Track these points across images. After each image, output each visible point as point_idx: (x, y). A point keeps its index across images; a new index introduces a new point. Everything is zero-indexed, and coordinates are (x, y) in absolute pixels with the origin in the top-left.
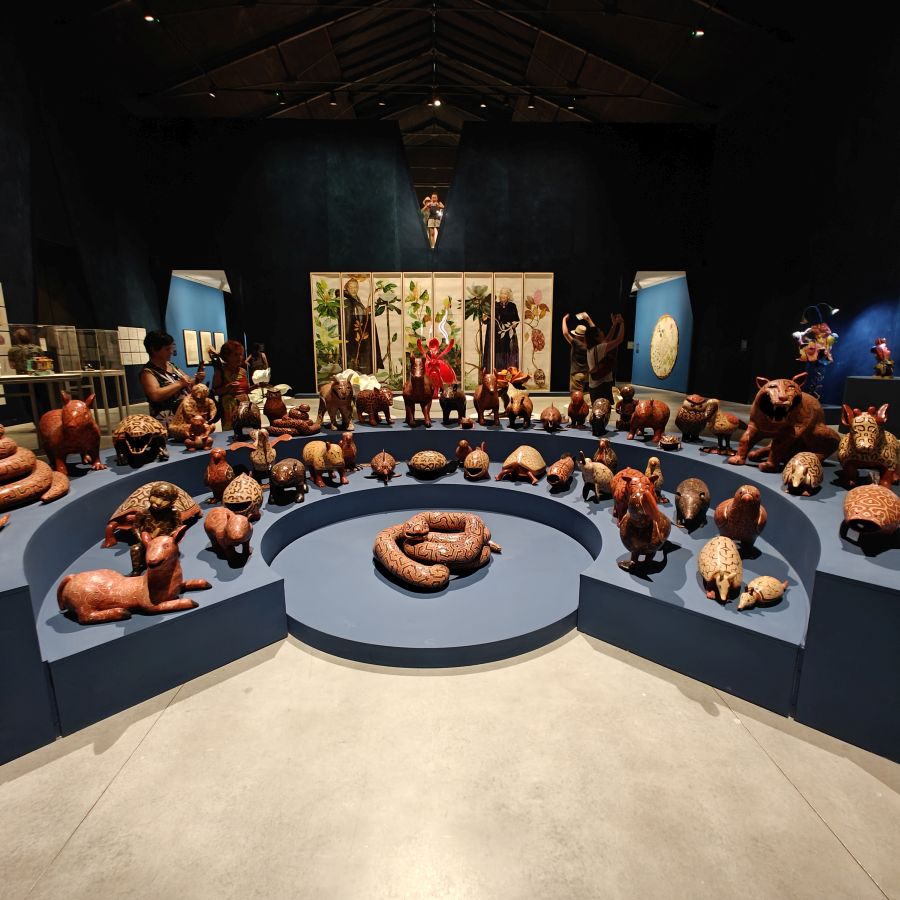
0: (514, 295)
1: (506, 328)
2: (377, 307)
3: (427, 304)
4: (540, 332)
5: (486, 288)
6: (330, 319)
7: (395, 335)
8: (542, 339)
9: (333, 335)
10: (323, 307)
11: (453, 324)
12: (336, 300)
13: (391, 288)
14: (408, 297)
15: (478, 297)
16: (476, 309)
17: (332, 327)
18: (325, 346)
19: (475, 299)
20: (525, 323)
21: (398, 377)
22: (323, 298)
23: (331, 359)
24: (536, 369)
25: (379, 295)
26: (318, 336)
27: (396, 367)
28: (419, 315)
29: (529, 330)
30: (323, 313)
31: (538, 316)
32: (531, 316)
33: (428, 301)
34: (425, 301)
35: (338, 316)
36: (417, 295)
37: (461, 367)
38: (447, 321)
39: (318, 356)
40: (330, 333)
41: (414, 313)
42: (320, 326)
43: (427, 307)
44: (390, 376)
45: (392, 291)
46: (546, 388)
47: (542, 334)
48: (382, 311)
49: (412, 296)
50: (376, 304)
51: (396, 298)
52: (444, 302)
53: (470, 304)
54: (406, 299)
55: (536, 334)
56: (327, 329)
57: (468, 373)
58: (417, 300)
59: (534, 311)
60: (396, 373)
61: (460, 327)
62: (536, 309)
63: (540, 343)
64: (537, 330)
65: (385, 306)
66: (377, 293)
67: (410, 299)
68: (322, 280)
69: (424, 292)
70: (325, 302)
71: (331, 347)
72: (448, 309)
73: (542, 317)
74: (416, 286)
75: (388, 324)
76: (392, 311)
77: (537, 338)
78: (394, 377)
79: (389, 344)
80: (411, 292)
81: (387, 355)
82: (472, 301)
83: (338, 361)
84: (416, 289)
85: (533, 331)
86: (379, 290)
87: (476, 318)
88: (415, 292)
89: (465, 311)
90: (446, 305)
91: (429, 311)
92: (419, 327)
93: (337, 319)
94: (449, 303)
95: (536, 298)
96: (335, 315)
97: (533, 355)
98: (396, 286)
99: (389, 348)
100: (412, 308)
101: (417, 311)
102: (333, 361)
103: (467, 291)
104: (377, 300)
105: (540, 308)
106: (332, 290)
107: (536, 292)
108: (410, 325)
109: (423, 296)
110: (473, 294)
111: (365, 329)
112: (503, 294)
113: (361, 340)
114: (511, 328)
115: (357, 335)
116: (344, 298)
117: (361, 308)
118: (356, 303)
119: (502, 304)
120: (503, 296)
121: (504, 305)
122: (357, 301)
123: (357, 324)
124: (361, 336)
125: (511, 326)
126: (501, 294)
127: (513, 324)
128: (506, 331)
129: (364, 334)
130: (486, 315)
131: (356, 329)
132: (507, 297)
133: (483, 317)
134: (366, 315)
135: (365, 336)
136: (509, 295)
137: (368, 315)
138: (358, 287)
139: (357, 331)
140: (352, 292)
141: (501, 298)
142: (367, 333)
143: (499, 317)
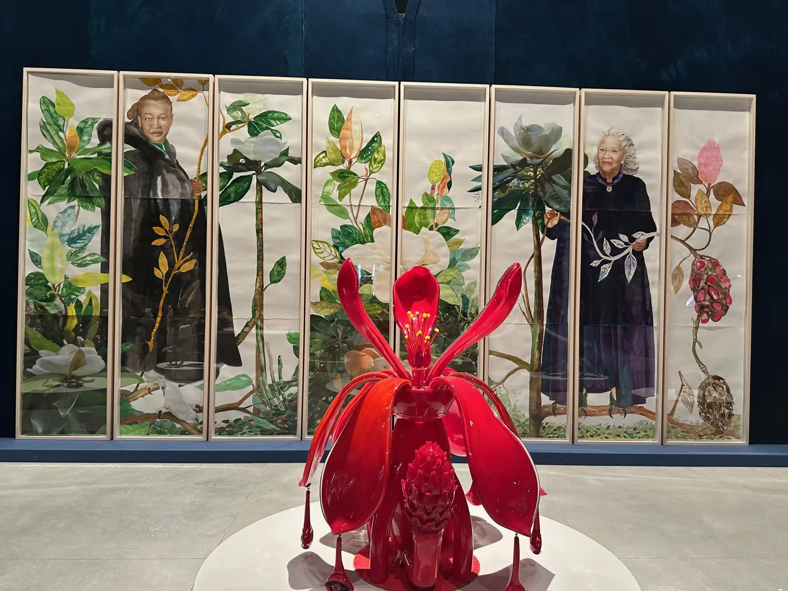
0: (640, 156)
1: (615, 251)
2: (225, 176)
3: (377, 176)
4: (715, 264)
5: (557, 133)
6: (77, 208)
7: (280, 265)
8: (723, 286)
9: (82, 256)
10: (56, 170)
11: (457, 236)
12: (100, 154)
13: (273, 122)
14: (325, 152)
15: (532, 158)
16: (528, 193)
17: (81, 232)
18: (53, 292)
19: (523, 163)
20: (672, 236)
21: (283, 392)
22: (61, 145)
23: (74, 330)
24: (704, 377)
25: (234, 141)
26: (36, 259)
27: (279, 361)
28: (356, 206)
29: (685, 259)
30: (56, 191)
31: (711, 219)
32: (690, 219)
33: (382, 165)
34: (375, 166)
35: (102, 202)
36: (351, 149)
37: (476, 364)
38: (439, 228)
39: (29, 320)
40: (76, 249)
41: (340, 201)
42: (42, 228)
43: (379, 183)
44: (258, 388)
45: (274, 132)
46: (738, 438)
47: (724, 271)
48: (241, 189)
49: (335, 150)
50: (222, 170)
51: (285, 153)
52: (431, 171)
53: (509, 178)
54: (318, 159)
55: (705, 270)
56: (66, 238)
57: (498, 384)
58: (350, 162)
59: (698, 204)
60: (277, 380)
61: (478, 244)
62: (706, 196)
63: (715, 297)
64: (708, 259)
65: (250, 177)
66: (229, 136)
67: (328, 160)
68: (59, 93)
69: (373, 141)
70: (65, 156)
71: (76, 295)
72: (442, 192)
73: (722, 223)
74: (349, 122)
75: (259, 231)
76: (274, 191)
77: (706, 283)
78: (272, 390)
79: (260, 290)
80: (333, 139)
81: (251, 324)
82: (515, 169)
83: (95, 340)
84: (349, 129)
85: (697, 263)
86: (234, 127)
87: (526, 220)
88: (346, 138)
89: (494, 200)
90: (437, 181)
91: (383, 196)
92: (355, 242)
93: (98, 210)
94: (446, 174)
95: (706, 165)
96: (94, 197)
97: (696, 332)
98: (288, 117)
99: (258, 304)
100: (333, 184)
101: (348, 196)
102: (78, 337)
103: (499, 141)
104: (229, 157)
105: (717, 197)
106: (90, 123)
107: (705, 149)
108: (327, 236)
109: (369, 152)
110: (517, 151)
111: (185, 244)
112: (606, 150)
113: (173, 274)
114: (631, 252)
115: (160, 261)
116: (126, 148)
117: (177, 179)
118: (161, 162)
119: (605, 180)
120: (606, 156)
121: (609, 184)
122: (167, 157)
123: (161, 226)
124: (171, 264)
125: (630, 246)
126: (603, 150)
127: (635, 239)
128: (613, 259)
129: (183, 258)
130: (556, 212)
131: (158, 242)
132: (619, 161)
133: (547, 218)
134: (191, 202)
135: (186, 264)
136: (624, 154)
137: (197, 202)
138: (172, 116)
139: (162, 248)
140: (152, 131)
141: (600, 163)
142: (190, 256)
143: (595, 218)
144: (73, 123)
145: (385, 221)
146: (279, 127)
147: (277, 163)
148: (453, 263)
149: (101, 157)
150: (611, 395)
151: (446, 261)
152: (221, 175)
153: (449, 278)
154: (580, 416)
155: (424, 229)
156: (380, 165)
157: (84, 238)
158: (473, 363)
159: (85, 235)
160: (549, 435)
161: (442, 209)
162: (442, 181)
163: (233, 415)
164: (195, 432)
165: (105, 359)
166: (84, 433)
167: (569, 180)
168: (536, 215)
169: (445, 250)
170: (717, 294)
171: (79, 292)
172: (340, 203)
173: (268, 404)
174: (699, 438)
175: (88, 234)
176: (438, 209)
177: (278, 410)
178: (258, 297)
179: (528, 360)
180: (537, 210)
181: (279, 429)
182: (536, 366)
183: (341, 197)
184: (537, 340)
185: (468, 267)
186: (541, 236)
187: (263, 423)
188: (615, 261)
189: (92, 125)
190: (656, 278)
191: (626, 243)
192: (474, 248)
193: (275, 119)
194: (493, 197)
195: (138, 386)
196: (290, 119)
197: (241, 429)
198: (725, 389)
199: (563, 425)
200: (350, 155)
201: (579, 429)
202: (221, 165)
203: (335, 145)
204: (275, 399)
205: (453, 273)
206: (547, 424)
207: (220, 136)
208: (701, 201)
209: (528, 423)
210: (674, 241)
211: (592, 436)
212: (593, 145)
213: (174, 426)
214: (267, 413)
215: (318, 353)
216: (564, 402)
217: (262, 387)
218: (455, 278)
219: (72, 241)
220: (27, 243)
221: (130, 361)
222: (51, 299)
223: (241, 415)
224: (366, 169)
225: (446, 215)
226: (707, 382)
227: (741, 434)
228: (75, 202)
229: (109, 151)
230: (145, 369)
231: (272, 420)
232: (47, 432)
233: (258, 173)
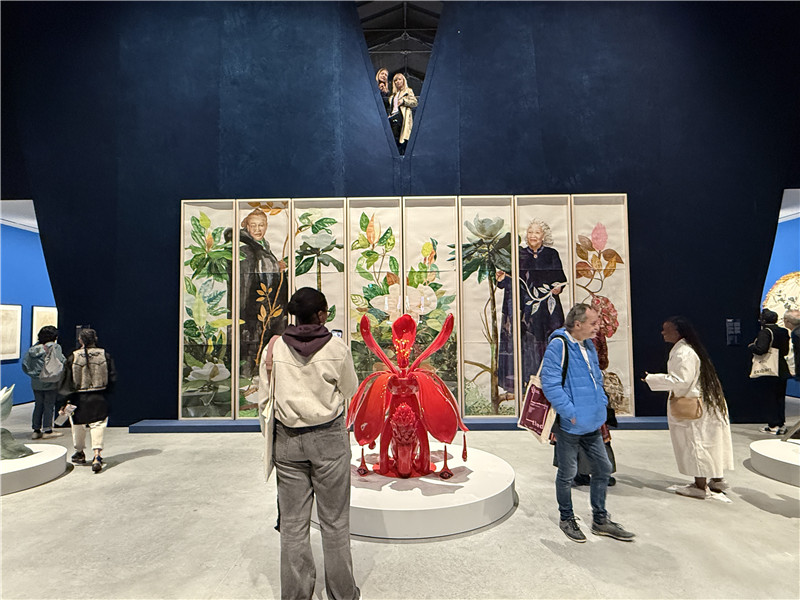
0: (554, 235)
1: (541, 295)
2: (299, 258)
3: (390, 254)
4: (607, 301)
5: (501, 223)
6: (213, 281)
7: (332, 311)
8: (612, 314)
9: (216, 309)
10: (200, 259)
11: (441, 289)
12: (226, 248)
13: (326, 225)
14: (358, 240)
15: (486, 239)
16: (484, 261)
17: (215, 295)
18: (200, 331)
19: (481, 243)
20: (577, 284)
22: (203, 244)
23: (212, 354)
25: (303, 237)
26: (190, 312)
28: (378, 272)
29: (586, 298)
30: (200, 271)
31: (602, 272)
32: (589, 273)
34: (388, 248)
36: (374, 238)
37: (456, 369)
38: (430, 284)
39: (186, 348)
40: (212, 305)
41: (368, 270)
42: (193, 293)
43: (392, 258)
45: (327, 231)
46: (628, 412)
47: (613, 306)
48: (308, 266)
49: (364, 239)
50: (297, 255)
52: (423, 249)
53: (472, 252)
54: (354, 245)
55: (600, 305)
56: (206, 299)
57: (471, 382)
58: (373, 246)
59: (593, 263)
61: (454, 294)
62: (598, 259)
63: (608, 322)
64: (602, 298)
65: (313, 258)
66: (301, 234)
67: (360, 245)
68: (201, 214)
69: (387, 232)
70: (206, 251)
71: (213, 333)
72: (431, 262)
73: (609, 275)
74: (372, 222)
76: (328, 266)
80: (363, 232)
82: (476, 246)
83: (224, 359)
84: (372, 226)
85: (595, 300)
86: (303, 229)
87: (484, 277)
88: (370, 232)
89: (464, 265)
90: (428, 255)
91: (394, 266)
92: (378, 295)
93: (225, 281)
94: (433, 250)
95: (597, 238)
96: (222, 274)
100: (363, 260)
101: (372, 266)
102: (214, 358)
103: (465, 229)
104: (301, 247)
105: (605, 258)
106: (219, 230)
107: (595, 229)
108: (360, 292)
109: (385, 240)
110: (477, 235)
111: (276, 299)
112: (532, 232)
113: (269, 318)
114: (551, 295)
115: (261, 311)
116: (241, 244)
117: (270, 262)
118: (262, 252)
119: (532, 251)
120: (533, 236)
121: (535, 253)
122: (264, 248)
123: (262, 290)
125: (551, 292)
126: (530, 232)
127: (553, 287)
128: (540, 300)
129: (274, 309)
130: (502, 272)
131: (260, 300)
132: (541, 239)
133: (498, 276)
134: (279, 274)
135: (277, 312)
136: (544, 234)
137: (282, 274)
138: (267, 224)
139: (262, 303)
140: (255, 233)
142: (279, 306)
143: (528, 275)
144: (210, 231)
145: (397, 281)
146: (330, 227)
147: (329, 249)
148: (439, 305)
149: (227, 250)
151: (435, 304)
152: (297, 258)
153: (437, 315)
155: (420, 285)
156: (392, 247)
158: (454, 368)
159: (218, 297)
160: (504, 413)
161: (431, 272)
162: (431, 255)
165: (230, 371)
166: (218, 416)
167: (510, 252)
169: (434, 297)
170: (609, 320)
171: (215, 331)
176: (428, 272)
179: (489, 366)
180: (491, 271)
183: (368, 267)
185: (449, 308)
188: (542, 301)
189: (221, 231)
191: (548, 290)
192: (452, 296)
193: (328, 223)
195: (249, 387)
196: (336, 222)
199: (513, 406)
200: (374, 241)
202: (296, 252)
203: (364, 236)
205: (439, 312)
206: (502, 406)
207: (295, 235)
208: (595, 261)
209: (490, 406)
210: (578, 287)
212: (524, 229)
215: (358, 365)
216: (512, 390)
218: (441, 315)
219: (210, 301)
220: (185, 303)
222: (199, 335)
224: (383, 250)
225: (434, 276)
227: (630, 410)
228: (212, 277)
229: (231, 246)
230: (253, 376)
232: (197, 416)
233: (318, 255)
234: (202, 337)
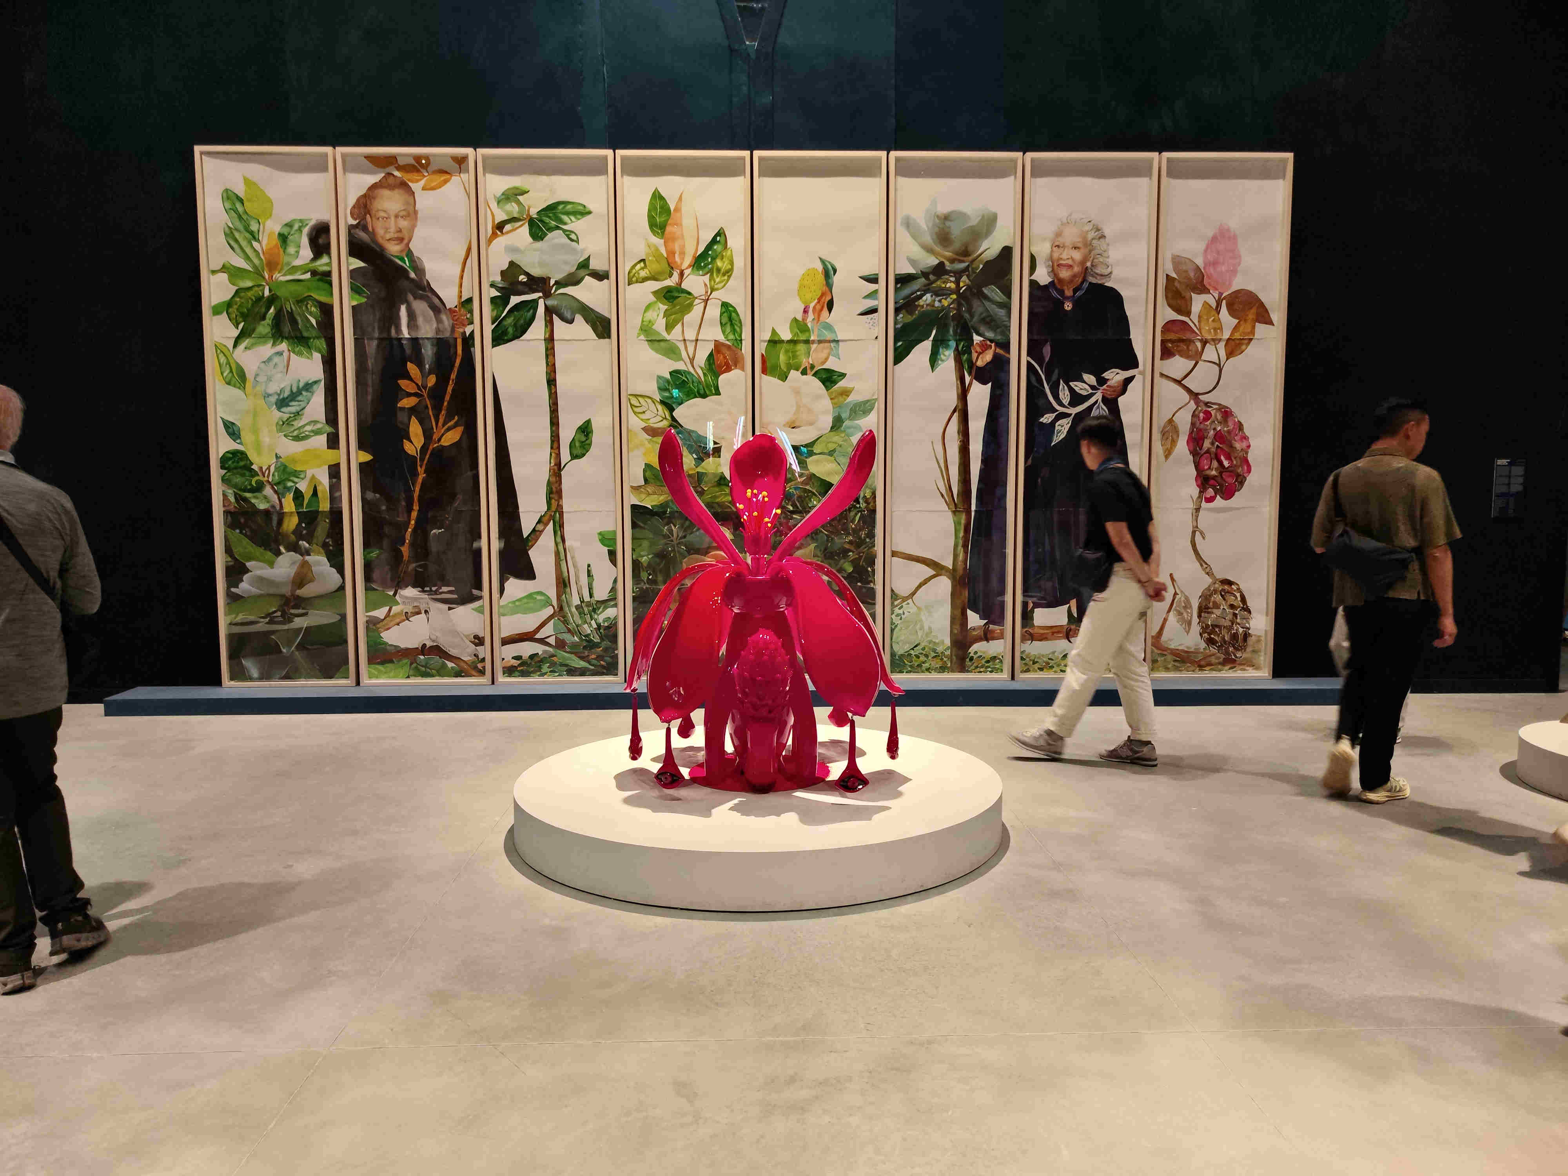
1: (1076, 399)
2: (499, 302)
3: (721, 295)
4: (1227, 413)
5: (990, 222)
6: (286, 354)
7: (583, 432)
8: (1238, 445)
9: (300, 425)
10: (252, 300)
11: (842, 384)
12: (314, 273)
13: (565, 218)
14: (643, 260)
15: (952, 261)
16: (946, 316)
17: (295, 390)
18: (261, 478)
19: (939, 270)
20: (1162, 375)
21: (596, 616)
22: (256, 261)
23: (294, 532)
24: (1208, 580)
25: (509, 249)
26: (232, 430)
27: (589, 571)
28: (692, 341)
29: (1180, 408)
30: (254, 330)
31: (1221, 346)
32: (1190, 348)
33: (729, 277)
34: (718, 280)
35: (322, 344)
36: (683, 253)
37: (873, 571)
38: (816, 372)
39: (229, 517)
40: (288, 415)
41: (669, 334)
42: (238, 385)
43: (725, 305)
44: (560, 612)
45: (568, 234)
46: (1257, 667)
47: (1240, 426)
48: (522, 322)
49: (658, 256)
50: (495, 293)
51: (584, 265)
52: (802, 287)
53: (919, 293)
54: (634, 271)
55: (1211, 424)
56: (273, 399)
57: (905, 599)
58: (682, 274)
59: (1202, 324)
60: (587, 598)
61: (873, 395)
62: (1214, 313)
63: (1226, 463)
64: (1217, 407)
65: (535, 302)
66: (501, 241)
67: (648, 273)
68: (248, 183)
69: (714, 241)
70: (264, 278)
71: (293, 482)
72: (819, 316)
73: (1238, 352)
74: (678, 215)
75: (551, 382)
76: (571, 322)
77: (1212, 444)
78: (580, 614)
79: (557, 470)
80: (655, 240)
81: (545, 519)
82: (927, 278)
83: (325, 545)
84: (679, 224)
85: (1199, 413)
86: (508, 227)
87: (944, 355)
88: (674, 239)
89: (897, 326)
90: (812, 299)
91: (732, 325)
92: (692, 396)
93: (317, 356)
94: (825, 288)
95: (1215, 264)
96: (309, 338)
97: (1197, 517)
98: (587, 210)
99: (554, 490)
100: (656, 309)
101: (679, 326)
102: (301, 542)
103: (903, 236)
104: (503, 273)
105: (1232, 311)
106: (296, 227)
107: (1214, 240)
108: (651, 388)
109: (710, 260)
110: (930, 251)
111: (446, 404)
112: (1064, 247)
113: (431, 448)
114: (1100, 400)
115: (411, 429)
116: (351, 264)
117: (428, 309)
118: (406, 283)
119: (1061, 292)
120: (1064, 256)
121: (1067, 298)
122: (412, 275)
123: (411, 379)
124: (428, 434)
125: (1099, 391)
126: (1058, 246)
127: (1105, 381)
128: (1074, 411)
129: (443, 426)
130: (988, 343)
131: (407, 403)
132: (1083, 263)
133: (976, 352)
134: (452, 341)
135: (449, 434)
136: (1090, 251)
137: (459, 341)
138: (416, 212)
139: (413, 411)
140: (388, 236)
141: (1055, 266)
142: (454, 421)
143: (1047, 351)
144: (272, 227)
145: (734, 362)
146: (574, 224)
147: (573, 280)
148: (837, 424)
149: (317, 277)
150: (1069, 611)
151: (827, 421)
152: (493, 300)
153: (831, 446)
154: (1023, 639)
155: (794, 374)
156: (726, 278)
157: (300, 398)
158: (869, 569)
159: (301, 394)
160: (978, 670)
161: (820, 342)
162: (819, 300)
163: (527, 649)
164: (474, 673)
165: (341, 572)
166: (318, 677)
167: (1009, 295)
168: (960, 348)
169: (826, 404)
170: (1228, 458)
171: (298, 478)
172: (668, 337)
173: (576, 632)
174: (1200, 670)
175: (304, 393)
176: (813, 342)
177: (590, 641)
178: (553, 479)
179: (948, 563)
180: (960, 340)
181: (593, 668)
182: (960, 571)
183: (669, 327)
184: (961, 534)
186: (968, 379)
187: (570, 659)
188: (1076, 414)
189: (300, 230)
190: (1138, 436)
191: (1093, 387)
192: (868, 401)
193: (568, 213)
194: (896, 323)
195: (390, 610)
196: (590, 213)
197: (539, 668)
198: (1239, 599)
199: (1000, 654)
200: (682, 264)
201: (1022, 659)
202: (492, 285)
203: (657, 249)
204: (586, 626)
205: (837, 438)
206: (976, 653)
207: (490, 241)
208: (1208, 320)
209: (948, 653)
210: (1165, 382)
211: (1041, 669)
213: (444, 666)
214: (574, 645)
215: (644, 560)
216: (999, 619)
217: (566, 609)
218: (841, 446)
219: (282, 403)
220: (219, 408)
221: (376, 575)
222: (259, 488)
223: (539, 649)
224: (706, 285)
225: (826, 351)
226: (1212, 589)
227: (1262, 662)
228: (284, 346)
229: (326, 268)
230: (399, 584)
231: (583, 655)
232: (265, 676)
233: (547, 295)
234: (268, 491)
